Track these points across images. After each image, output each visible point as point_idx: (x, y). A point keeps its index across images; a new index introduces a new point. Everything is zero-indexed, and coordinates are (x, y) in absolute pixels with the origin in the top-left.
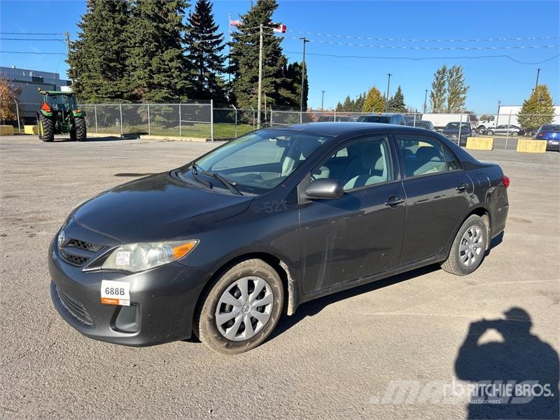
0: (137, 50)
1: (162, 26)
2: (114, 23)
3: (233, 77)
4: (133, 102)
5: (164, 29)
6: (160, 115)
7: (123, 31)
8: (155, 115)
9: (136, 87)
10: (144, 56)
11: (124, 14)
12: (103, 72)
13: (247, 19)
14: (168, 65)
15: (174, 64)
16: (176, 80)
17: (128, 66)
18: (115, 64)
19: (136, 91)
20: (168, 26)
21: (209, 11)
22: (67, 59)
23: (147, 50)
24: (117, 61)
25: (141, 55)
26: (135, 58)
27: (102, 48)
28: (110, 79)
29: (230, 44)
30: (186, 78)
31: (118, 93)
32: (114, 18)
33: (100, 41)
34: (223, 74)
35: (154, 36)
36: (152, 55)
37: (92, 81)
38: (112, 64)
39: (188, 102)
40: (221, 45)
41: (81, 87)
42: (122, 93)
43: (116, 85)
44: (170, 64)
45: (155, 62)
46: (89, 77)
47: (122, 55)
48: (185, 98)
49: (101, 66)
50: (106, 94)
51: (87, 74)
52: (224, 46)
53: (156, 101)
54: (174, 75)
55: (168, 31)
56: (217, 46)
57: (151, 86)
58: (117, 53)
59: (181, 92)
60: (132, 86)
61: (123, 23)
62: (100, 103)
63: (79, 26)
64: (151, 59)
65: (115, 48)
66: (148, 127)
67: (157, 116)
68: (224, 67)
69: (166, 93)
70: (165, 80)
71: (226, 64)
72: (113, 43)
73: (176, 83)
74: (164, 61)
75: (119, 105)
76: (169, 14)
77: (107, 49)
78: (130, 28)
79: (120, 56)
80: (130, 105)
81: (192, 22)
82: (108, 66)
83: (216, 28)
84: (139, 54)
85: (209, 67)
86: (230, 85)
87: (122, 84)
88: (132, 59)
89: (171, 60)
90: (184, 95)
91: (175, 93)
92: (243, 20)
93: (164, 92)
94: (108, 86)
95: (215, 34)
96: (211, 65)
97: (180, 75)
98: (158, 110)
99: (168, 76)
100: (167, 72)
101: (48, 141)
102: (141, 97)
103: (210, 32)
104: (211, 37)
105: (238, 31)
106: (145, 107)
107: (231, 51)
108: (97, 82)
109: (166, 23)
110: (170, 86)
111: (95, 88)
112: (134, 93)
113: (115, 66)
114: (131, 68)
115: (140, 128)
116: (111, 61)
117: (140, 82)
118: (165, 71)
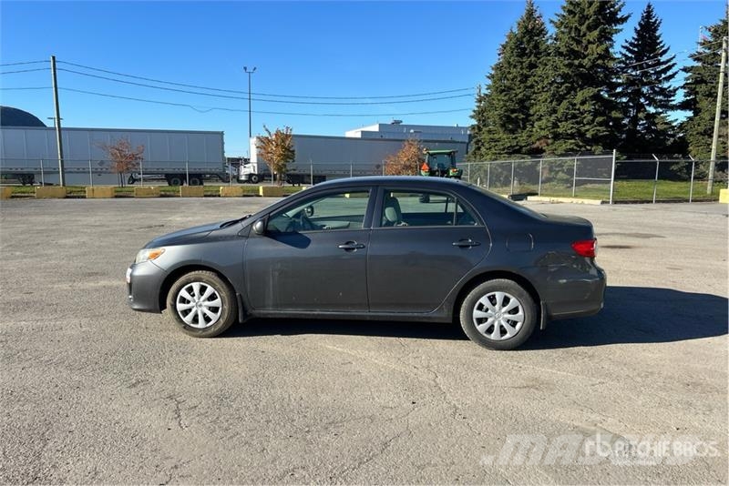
0: (544, 95)
1: (576, 62)
2: (522, 69)
3: (690, 114)
4: (533, 157)
5: (581, 65)
6: (563, 171)
7: (529, 76)
8: (557, 172)
9: (538, 140)
10: (551, 102)
11: (535, 56)
12: (503, 126)
13: (716, 31)
14: (579, 109)
15: (586, 107)
16: (587, 127)
17: (533, 115)
18: (516, 114)
19: (538, 143)
20: (585, 61)
21: (656, 30)
22: (473, 114)
23: (554, 95)
24: (519, 111)
25: (549, 100)
26: (540, 108)
27: (506, 98)
28: (512, 132)
29: (685, 70)
30: (600, 124)
31: (517, 148)
32: (522, 63)
33: (504, 91)
34: (669, 113)
35: (565, 76)
36: (560, 99)
37: (491, 136)
38: (513, 116)
39: (604, 154)
40: (669, 73)
41: (480, 144)
42: (521, 147)
43: (516, 138)
44: (582, 108)
45: (562, 108)
46: (490, 132)
47: (527, 104)
48: (600, 148)
49: (501, 118)
50: (504, 149)
51: (487, 129)
52: (676, 73)
53: (560, 156)
54: (585, 121)
55: (584, 67)
56: (663, 76)
57: (556, 137)
58: (521, 102)
59: (595, 140)
60: (533, 139)
61: (532, 66)
62: (496, 159)
63: (488, 77)
64: (559, 105)
65: (520, 96)
67: (560, 173)
68: (673, 103)
69: (571, 144)
70: (572, 128)
72: (518, 91)
73: (587, 130)
74: (575, 105)
75: (515, 161)
76: (590, 46)
77: (511, 99)
78: (539, 71)
79: (523, 105)
80: (528, 161)
81: (628, 50)
82: (508, 117)
83: (665, 52)
84: (546, 100)
85: (649, 105)
86: (681, 126)
87: (522, 137)
88: (538, 107)
89: (583, 103)
90: (598, 145)
91: (584, 144)
92: (709, 33)
93: (570, 143)
94: (506, 139)
95: (663, 59)
96: (652, 102)
97: (593, 121)
98: (561, 166)
99: (577, 123)
100: (577, 117)
102: (544, 151)
103: (655, 56)
104: (659, 63)
105: (700, 49)
106: (542, 164)
107: (687, 79)
108: (496, 136)
109: (585, 57)
110: (581, 135)
111: (493, 144)
112: (535, 146)
113: (516, 117)
114: (535, 117)
115: (532, 188)
116: (513, 111)
117: (543, 133)
118: (574, 116)
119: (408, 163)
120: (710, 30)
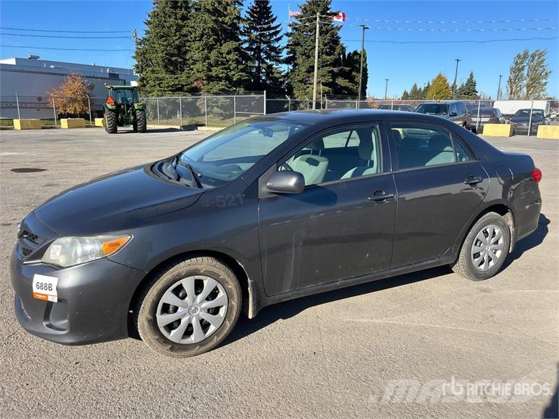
0: (197, 44)
1: (220, 19)
2: (176, 19)
3: (291, 67)
4: (193, 95)
5: (223, 22)
6: (218, 107)
7: (184, 26)
8: (213, 107)
9: (196, 80)
10: (203, 50)
11: (186, 10)
12: (165, 67)
13: (305, 9)
14: (225, 58)
15: (232, 56)
16: (233, 72)
17: (189, 60)
18: (176, 58)
19: (195, 83)
20: (227, 19)
21: (268, 3)
22: (134, 55)
23: (206, 44)
24: (178, 55)
25: (201, 49)
26: (195, 53)
27: (165, 43)
28: (173, 73)
29: (287, 35)
30: (242, 70)
31: (179, 86)
32: (176, 14)
33: (163, 37)
34: (280, 65)
35: (213, 30)
36: (211, 48)
37: (156, 75)
38: (173, 59)
39: (245, 94)
40: (278, 36)
41: (145, 81)
42: (183, 86)
43: (177, 78)
44: (228, 57)
45: (213, 55)
46: (153, 71)
47: (183, 49)
48: (242, 90)
49: (163, 61)
50: (168, 87)
51: (151, 69)
52: (282, 36)
53: (214, 94)
54: (231, 68)
55: (226, 24)
56: (274, 37)
57: (210, 79)
58: (179, 48)
59: (239, 83)
60: (191, 79)
61: (184, 18)
62: (162, 96)
63: (146, 23)
64: (210, 52)
65: (177, 42)
66: (205, 119)
67: (215, 108)
68: (282, 58)
69: (222, 85)
70: (222, 73)
71: (284, 55)
72: (175, 38)
73: (233, 75)
74: (222, 54)
75: (179, 97)
76: (228, 7)
77: (169, 45)
78: (191, 23)
79: (181, 50)
80: (190, 98)
81: (250, 14)
82: (169, 60)
83: (274, 20)
84: (199, 48)
85: (266, 58)
86: (287, 76)
87: (182, 78)
88: (192, 53)
89: (229, 53)
90: (240, 87)
91: (232, 85)
92: (301, 10)
94: (169, 79)
95: (273, 25)
96: (269, 57)
97: (237, 67)
98: (216, 102)
99: (226, 69)
100: (225, 64)
101: (111, 133)
102: (200, 90)
103: (268, 23)
104: (269, 28)
105: (297, 21)
106: (204, 99)
107: (289, 41)
108: (160, 76)
109: (225, 16)
110: (228, 78)
111: (158, 82)
112: (193, 85)
113: (176, 60)
114: (191, 61)
115: (198, 119)
116: (173, 55)
117: (199, 75)
118: (223, 64)
119: (73, 96)
120: (301, 7)
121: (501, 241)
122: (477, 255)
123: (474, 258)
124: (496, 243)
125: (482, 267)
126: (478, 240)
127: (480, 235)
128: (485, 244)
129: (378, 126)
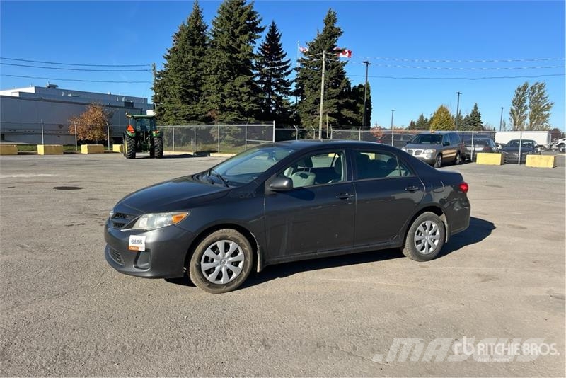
0: (212, 77)
1: (234, 56)
2: (193, 54)
3: (299, 99)
4: (207, 124)
5: (237, 58)
6: (230, 135)
7: (200, 61)
8: (225, 135)
9: (210, 110)
10: (218, 83)
11: (203, 46)
12: (182, 97)
13: (313, 46)
14: (239, 90)
15: (244, 89)
16: (245, 104)
17: (204, 92)
18: (192, 90)
19: (209, 113)
20: (240, 56)
21: (278, 41)
22: (153, 86)
23: (220, 78)
24: (194, 87)
25: (216, 82)
26: (209, 85)
27: (182, 76)
28: (188, 103)
29: (296, 69)
30: (253, 102)
31: (194, 116)
32: (193, 51)
33: (180, 70)
34: (289, 97)
35: (228, 64)
36: (225, 81)
37: (173, 106)
38: (190, 90)
39: (256, 123)
40: (288, 70)
41: (162, 111)
42: (198, 115)
43: (192, 108)
44: (241, 90)
45: (227, 88)
46: (170, 102)
47: (199, 82)
48: (253, 120)
49: (180, 92)
50: (183, 116)
51: (168, 99)
52: (291, 71)
53: (229, 123)
54: (243, 99)
55: (240, 60)
56: (284, 72)
57: (223, 109)
58: (195, 80)
59: (250, 113)
60: (206, 110)
61: (201, 54)
62: (177, 124)
63: (165, 57)
64: (224, 85)
65: (194, 76)
66: (218, 146)
67: (227, 136)
68: (291, 91)
70: (235, 104)
71: (293, 88)
72: (191, 72)
73: (245, 106)
74: (235, 87)
75: (194, 126)
76: (242, 45)
77: (186, 78)
78: (207, 58)
79: (197, 83)
80: (204, 126)
81: (262, 51)
82: (186, 92)
83: (284, 56)
84: (214, 81)
85: (276, 91)
86: (295, 106)
87: (197, 108)
88: (207, 85)
89: (242, 86)
90: (251, 117)
91: (245, 114)
92: (309, 47)
93: (234, 115)
94: (185, 109)
95: (283, 61)
96: (278, 89)
97: (249, 99)
98: (229, 131)
99: (238, 100)
100: (237, 96)
101: (130, 158)
102: (214, 119)
103: (279, 59)
104: (280, 64)
105: (304, 57)
106: (217, 128)
107: (297, 75)
108: (176, 106)
109: (239, 52)
110: (240, 109)
111: (174, 112)
112: (207, 115)
113: (192, 92)
114: (206, 93)
115: (212, 146)
116: (189, 87)
117: (213, 106)
118: (236, 95)
119: (94, 124)
120: (309, 45)
121: (438, 233)
122: (419, 242)
123: (417, 244)
124: (434, 234)
125: (424, 251)
126: (419, 231)
127: (420, 228)
128: (425, 234)
129: (344, 151)
